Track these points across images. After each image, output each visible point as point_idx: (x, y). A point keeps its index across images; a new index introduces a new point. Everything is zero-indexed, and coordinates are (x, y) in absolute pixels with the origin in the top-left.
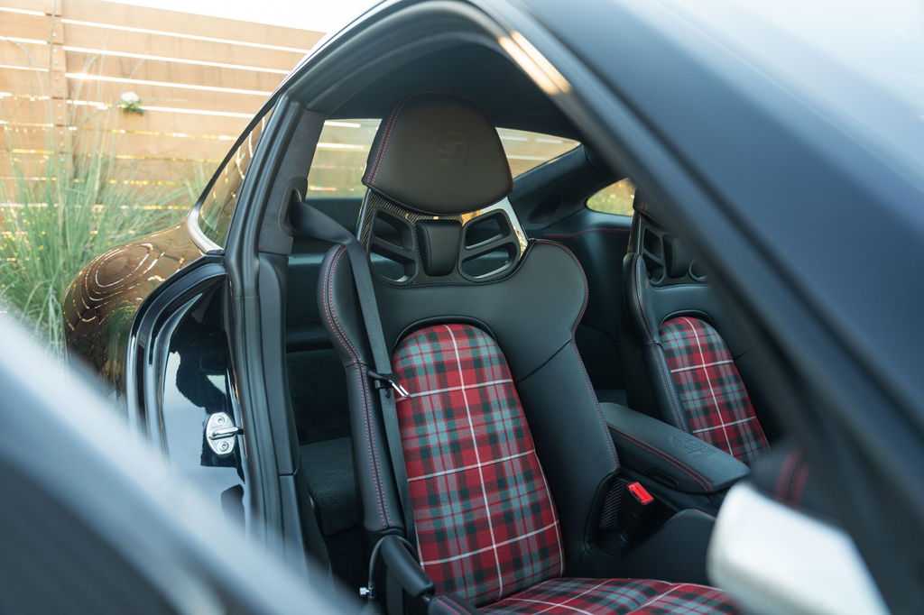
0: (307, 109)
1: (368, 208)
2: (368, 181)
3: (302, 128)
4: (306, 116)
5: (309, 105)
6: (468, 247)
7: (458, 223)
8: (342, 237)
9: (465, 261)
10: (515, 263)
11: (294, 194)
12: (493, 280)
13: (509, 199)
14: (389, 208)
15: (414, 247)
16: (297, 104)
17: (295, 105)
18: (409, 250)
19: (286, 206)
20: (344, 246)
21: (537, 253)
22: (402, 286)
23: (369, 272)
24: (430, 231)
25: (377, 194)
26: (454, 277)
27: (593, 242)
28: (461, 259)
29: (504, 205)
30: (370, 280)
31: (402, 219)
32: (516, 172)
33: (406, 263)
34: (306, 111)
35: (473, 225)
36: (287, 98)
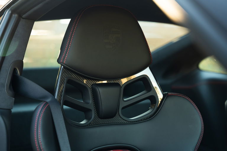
0: (23, 18)
1: (62, 75)
2: (61, 61)
3: (19, 29)
4: (22, 22)
5: (24, 16)
6: (125, 100)
7: (118, 85)
8: (45, 97)
9: (123, 108)
10: (156, 108)
11: (15, 71)
12: (141, 120)
13: (150, 68)
14: (74, 77)
15: (91, 101)
16: (16, 15)
17: (15, 16)
18: (88, 103)
19: (10, 79)
20: (47, 103)
21: (170, 102)
22: (83, 126)
23: (63, 118)
24: (101, 91)
25: (67, 69)
26: (117, 119)
27: (204, 90)
28: (121, 107)
29: (147, 72)
30: (64, 124)
31: (82, 83)
32: (153, 47)
33: (86, 112)
34: (22, 19)
35: (128, 85)
36: (10, 12)
